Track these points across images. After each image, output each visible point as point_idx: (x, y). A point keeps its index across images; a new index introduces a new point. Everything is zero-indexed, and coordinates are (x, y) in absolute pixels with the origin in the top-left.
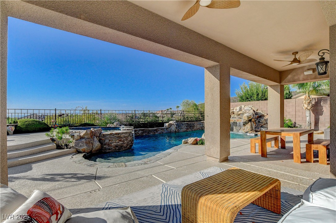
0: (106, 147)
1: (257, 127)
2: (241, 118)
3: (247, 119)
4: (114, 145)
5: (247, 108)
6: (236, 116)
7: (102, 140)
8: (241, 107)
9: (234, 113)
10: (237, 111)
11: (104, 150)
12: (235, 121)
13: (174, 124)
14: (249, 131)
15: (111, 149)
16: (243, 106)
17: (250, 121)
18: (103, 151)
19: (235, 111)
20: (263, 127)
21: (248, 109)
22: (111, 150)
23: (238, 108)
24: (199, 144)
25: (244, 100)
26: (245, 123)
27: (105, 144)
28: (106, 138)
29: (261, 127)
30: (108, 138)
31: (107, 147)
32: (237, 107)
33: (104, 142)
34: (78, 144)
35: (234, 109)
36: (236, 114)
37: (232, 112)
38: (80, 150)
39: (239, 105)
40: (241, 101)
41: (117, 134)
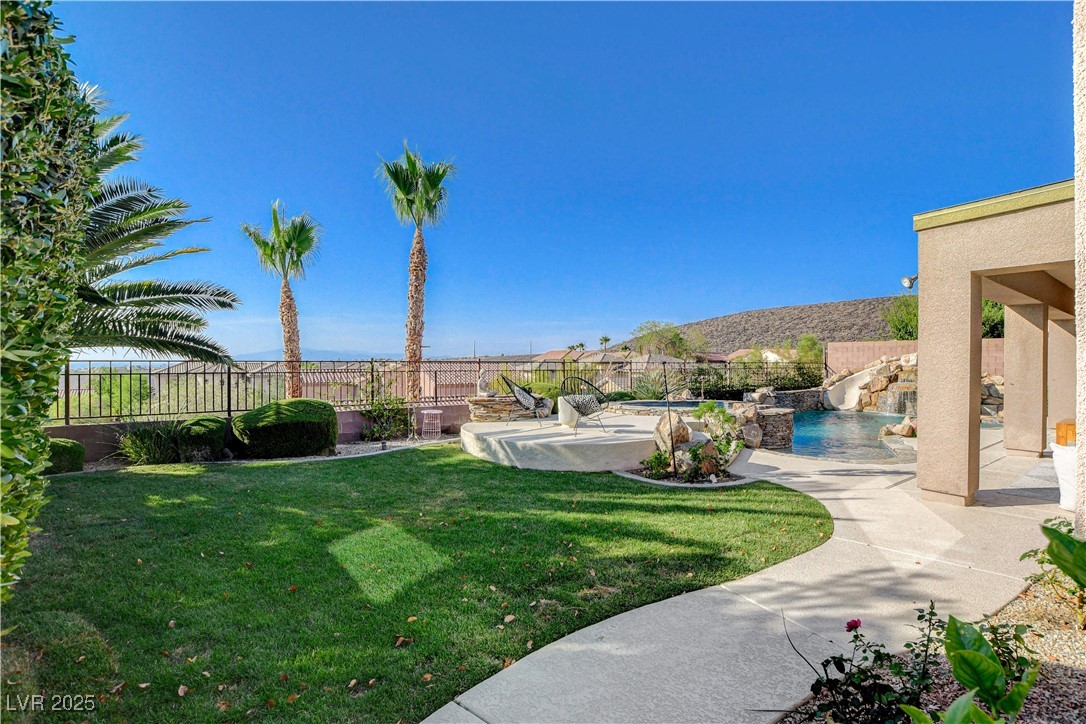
0: (768, 439)
6: (912, 377)
9: (902, 370)
13: (772, 395)
19: (903, 363)
23: (913, 358)
27: (766, 435)
29: (983, 403)
30: (771, 423)
32: (910, 355)
34: (750, 432)
35: (902, 360)
36: (908, 371)
37: (897, 368)
38: (752, 442)
39: (899, 349)
40: (902, 338)
41: (785, 415)
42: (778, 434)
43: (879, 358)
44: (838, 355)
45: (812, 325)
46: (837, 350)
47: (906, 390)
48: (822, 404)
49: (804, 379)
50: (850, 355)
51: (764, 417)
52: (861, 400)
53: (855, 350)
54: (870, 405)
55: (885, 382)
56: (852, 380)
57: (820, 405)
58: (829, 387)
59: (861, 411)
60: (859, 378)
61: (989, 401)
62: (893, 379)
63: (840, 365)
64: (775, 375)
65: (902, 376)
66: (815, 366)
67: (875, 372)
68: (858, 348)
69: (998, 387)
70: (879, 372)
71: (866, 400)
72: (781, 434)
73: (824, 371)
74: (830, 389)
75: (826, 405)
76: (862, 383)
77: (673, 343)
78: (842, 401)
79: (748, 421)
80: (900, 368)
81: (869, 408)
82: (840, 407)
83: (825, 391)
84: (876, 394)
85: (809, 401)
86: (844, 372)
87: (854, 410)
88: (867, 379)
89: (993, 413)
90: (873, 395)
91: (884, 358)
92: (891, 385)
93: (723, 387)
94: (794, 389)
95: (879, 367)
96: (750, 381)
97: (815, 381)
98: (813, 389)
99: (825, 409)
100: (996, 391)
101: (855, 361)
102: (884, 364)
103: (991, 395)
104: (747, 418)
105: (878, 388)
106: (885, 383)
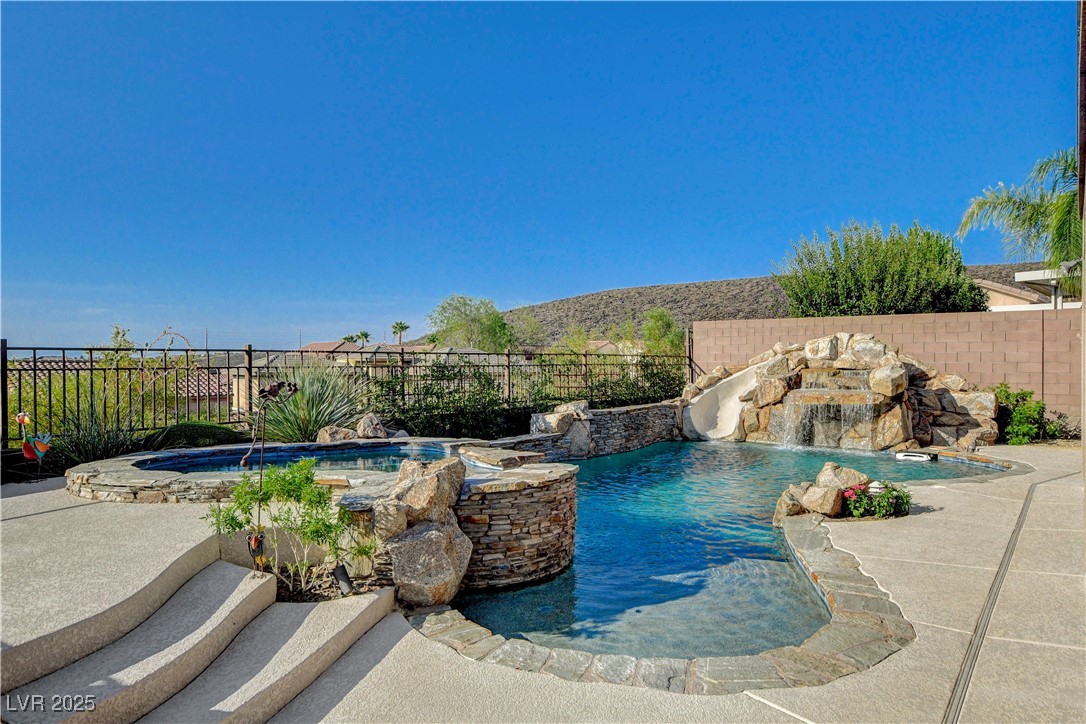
0: (496, 560)
1: (918, 424)
2: (848, 388)
3: (892, 391)
4: (532, 546)
5: (863, 345)
6: (824, 379)
7: (474, 522)
8: (837, 339)
9: (807, 367)
10: (822, 355)
11: (483, 577)
12: (832, 399)
13: (583, 417)
14: (896, 441)
15: (519, 567)
16: (844, 336)
17: (897, 399)
18: (482, 584)
19: (809, 355)
20: (940, 425)
21: (871, 350)
22: (520, 575)
23: (824, 345)
24: (855, 512)
25: (819, 310)
26: (878, 411)
27: (490, 548)
28: (495, 512)
29: (935, 424)
30: (505, 512)
31: (498, 564)
32: (820, 340)
33: (486, 535)
34: (412, 560)
35: (807, 348)
36: (816, 368)
37: (800, 362)
38: (420, 592)
39: (801, 332)
40: (805, 314)
41: (545, 486)
42: (526, 543)
43: (771, 347)
44: (710, 343)
45: (690, 311)
46: (707, 333)
47: (815, 403)
48: (681, 430)
49: (653, 385)
50: (726, 342)
51: (484, 496)
52: (742, 421)
53: (735, 334)
54: (757, 429)
55: (780, 387)
56: (731, 385)
57: (676, 432)
58: (693, 401)
59: (741, 440)
60: (741, 381)
61: (944, 419)
62: (794, 383)
63: (712, 361)
64: (602, 378)
65: (807, 377)
66: (671, 361)
67: (765, 371)
68: (739, 331)
69: (956, 395)
70: (772, 371)
71: (751, 420)
72: (535, 540)
73: (686, 370)
74: (695, 400)
75: (686, 432)
76: (743, 391)
77: (491, 331)
78: (713, 423)
79: (415, 522)
80: (804, 363)
81: (755, 435)
82: (710, 434)
83: (685, 406)
84: (767, 409)
85: (658, 426)
86: (716, 372)
87: (732, 439)
88: (752, 384)
89: (951, 440)
90: (762, 412)
91: (778, 347)
92: (791, 394)
93: (494, 402)
94: (636, 402)
95: (771, 361)
96: (549, 390)
97: (671, 387)
98: (666, 402)
99: (686, 439)
100: (953, 401)
101: (735, 352)
102: (779, 357)
103: (944, 409)
104: (409, 511)
105: (770, 398)
106: (780, 391)
